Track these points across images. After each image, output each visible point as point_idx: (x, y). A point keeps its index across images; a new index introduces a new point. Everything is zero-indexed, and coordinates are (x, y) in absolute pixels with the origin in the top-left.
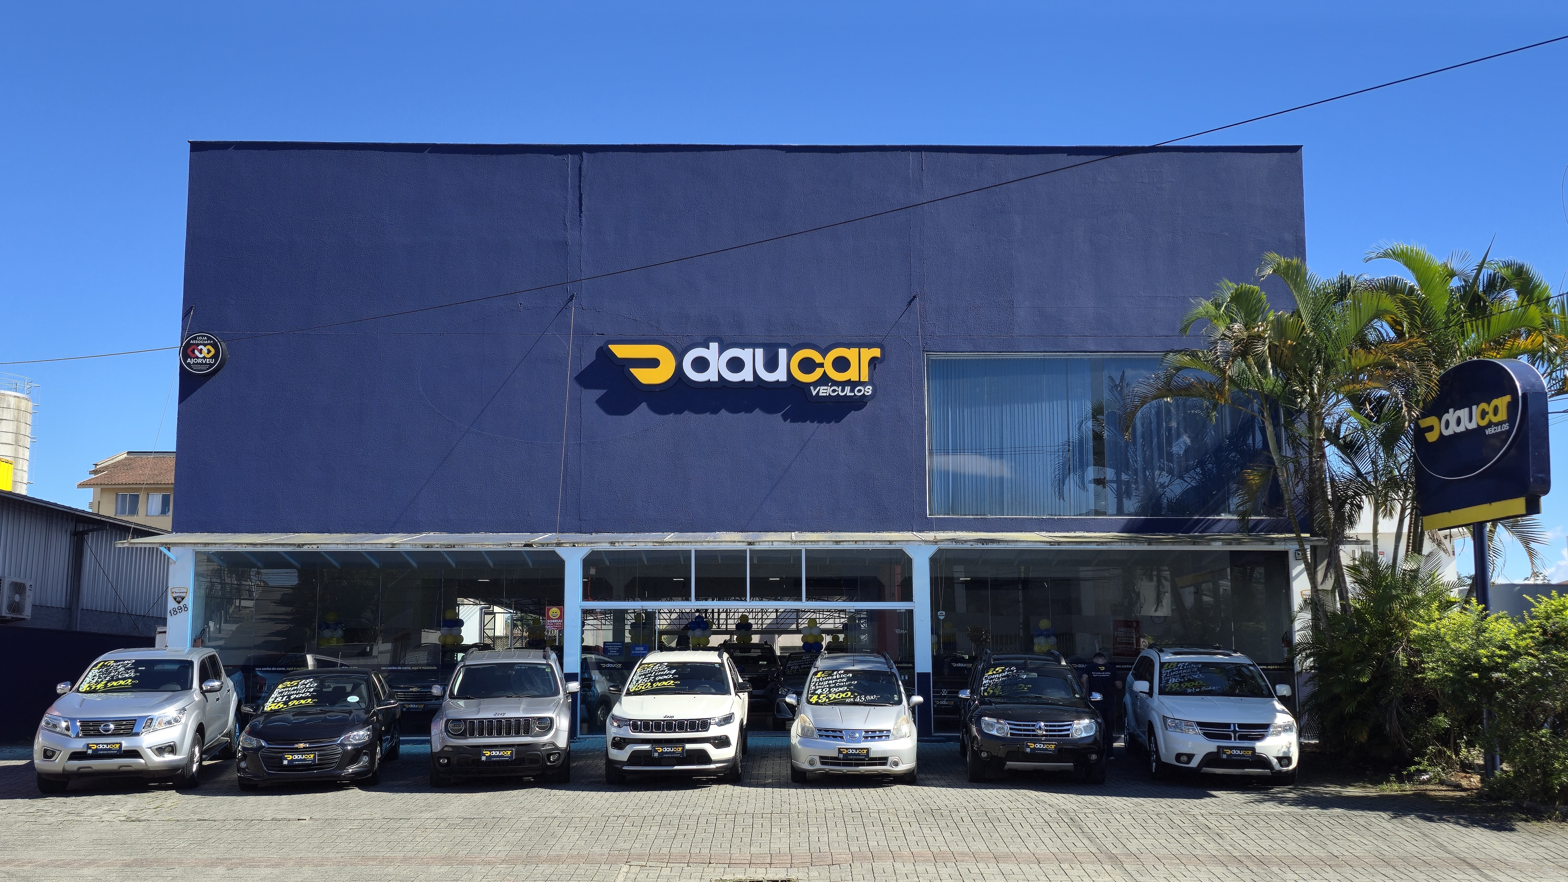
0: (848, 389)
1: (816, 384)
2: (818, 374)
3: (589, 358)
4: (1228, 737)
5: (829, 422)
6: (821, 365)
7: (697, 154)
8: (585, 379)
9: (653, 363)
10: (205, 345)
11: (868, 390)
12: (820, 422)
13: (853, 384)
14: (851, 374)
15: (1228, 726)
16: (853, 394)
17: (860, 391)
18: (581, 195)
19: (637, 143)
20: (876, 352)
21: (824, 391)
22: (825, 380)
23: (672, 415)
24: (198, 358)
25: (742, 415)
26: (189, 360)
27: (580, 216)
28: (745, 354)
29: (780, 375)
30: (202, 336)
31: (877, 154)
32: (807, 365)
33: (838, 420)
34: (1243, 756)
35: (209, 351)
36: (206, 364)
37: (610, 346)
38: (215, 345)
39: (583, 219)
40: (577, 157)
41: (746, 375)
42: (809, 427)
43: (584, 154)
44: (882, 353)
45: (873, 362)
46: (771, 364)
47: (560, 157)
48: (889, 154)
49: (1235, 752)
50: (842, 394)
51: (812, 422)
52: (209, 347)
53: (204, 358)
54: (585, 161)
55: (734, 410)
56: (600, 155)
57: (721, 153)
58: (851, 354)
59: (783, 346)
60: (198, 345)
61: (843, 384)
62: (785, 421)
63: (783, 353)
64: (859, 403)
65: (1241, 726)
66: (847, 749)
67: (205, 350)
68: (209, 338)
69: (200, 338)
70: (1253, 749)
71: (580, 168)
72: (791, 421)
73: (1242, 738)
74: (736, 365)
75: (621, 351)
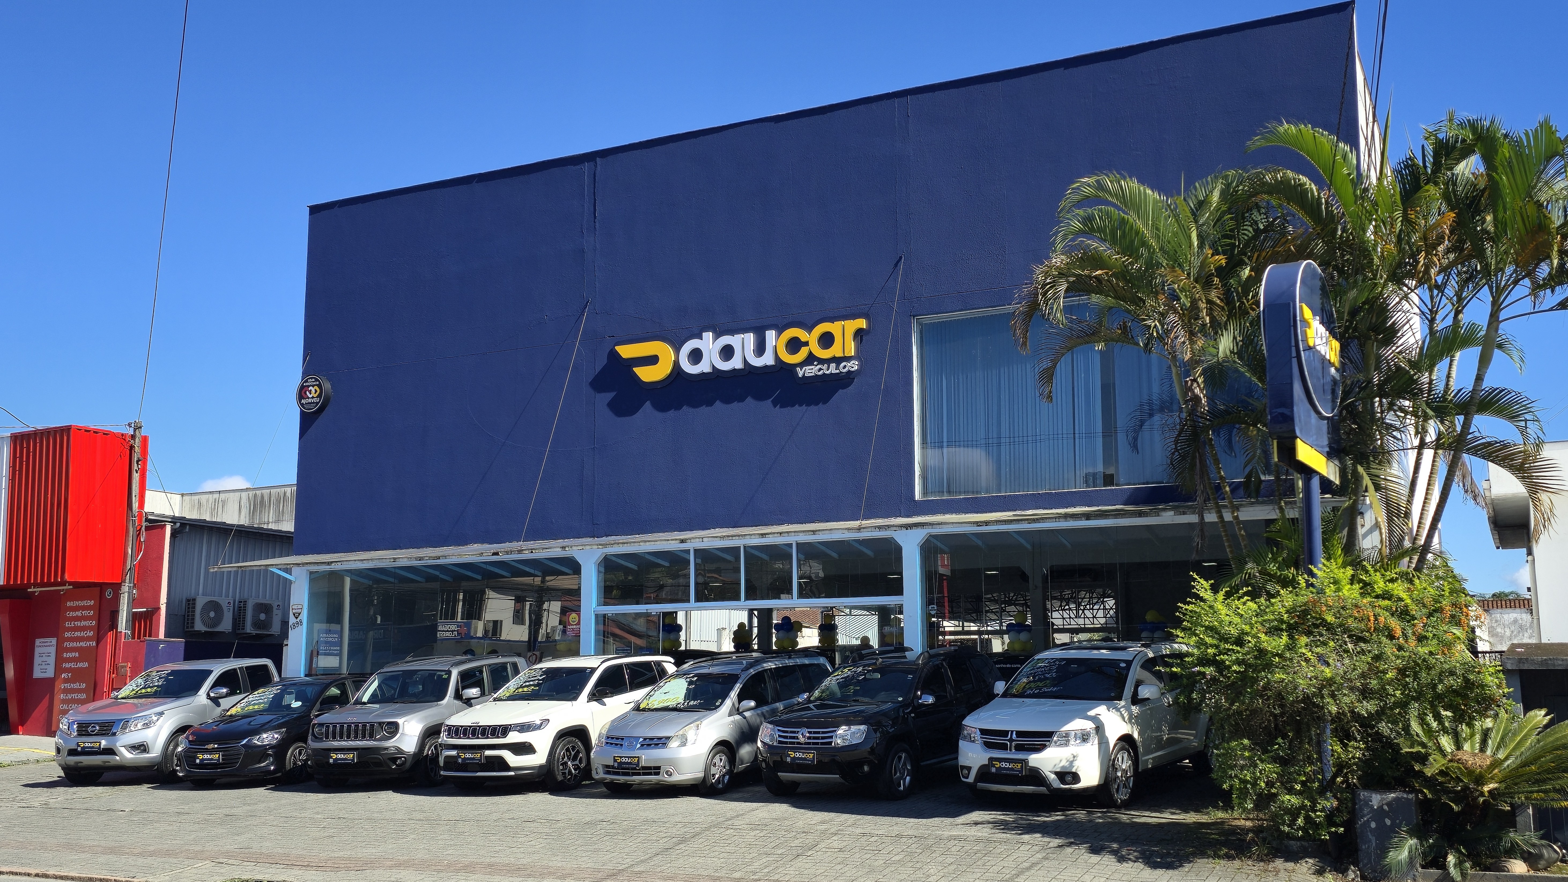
0: (833, 365)
1: (802, 364)
2: (803, 353)
3: (602, 361)
4: (1003, 747)
5: (817, 404)
6: (806, 344)
7: (693, 140)
8: (599, 384)
9: (652, 360)
10: (313, 386)
11: (854, 366)
12: (808, 405)
13: (837, 360)
14: (835, 351)
15: (1004, 733)
16: (838, 371)
17: (845, 367)
18: (595, 200)
19: (642, 140)
20: (862, 323)
21: (811, 371)
22: (811, 359)
23: (672, 411)
24: (309, 398)
25: (735, 405)
26: (303, 401)
27: (595, 222)
28: (734, 340)
29: (768, 359)
30: (311, 378)
31: (862, 108)
32: (794, 345)
33: (825, 401)
34: (1012, 769)
35: (316, 391)
36: (314, 403)
37: (616, 348)
38: (320, 386)
39: (597, 224)
40: (592, 164)
41: (736, 363)
42: (797, 411)
43: (598, 159)
44: (869, 324)
45: (859, 334)
46: (760, 349)
47: (578, 167)
48: (874, 106)
49: (1004, 765)
50: (828, 372)
51: (801, 405)
52: (316, 387)
53: (313, 397)
54: (599, 167)
55: (727, 401)
56: (610, 158)
57: (715, 135)
58: (834, 328)
59: (770, 327)
60: (309, 386)
61: (828, 361)
62: (775, 407)
63: (771, 335)
64: (844, 380)
65: (1020, 734)
66: (621, 757)
67: (313, 391)
68: (316, 380)
69: (310, 380)
70: (1024, 762)
71: (595, 175)
72: (781, 407)
73: (1020, 748)
74: (727, 352)
75: (626, 351)
